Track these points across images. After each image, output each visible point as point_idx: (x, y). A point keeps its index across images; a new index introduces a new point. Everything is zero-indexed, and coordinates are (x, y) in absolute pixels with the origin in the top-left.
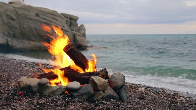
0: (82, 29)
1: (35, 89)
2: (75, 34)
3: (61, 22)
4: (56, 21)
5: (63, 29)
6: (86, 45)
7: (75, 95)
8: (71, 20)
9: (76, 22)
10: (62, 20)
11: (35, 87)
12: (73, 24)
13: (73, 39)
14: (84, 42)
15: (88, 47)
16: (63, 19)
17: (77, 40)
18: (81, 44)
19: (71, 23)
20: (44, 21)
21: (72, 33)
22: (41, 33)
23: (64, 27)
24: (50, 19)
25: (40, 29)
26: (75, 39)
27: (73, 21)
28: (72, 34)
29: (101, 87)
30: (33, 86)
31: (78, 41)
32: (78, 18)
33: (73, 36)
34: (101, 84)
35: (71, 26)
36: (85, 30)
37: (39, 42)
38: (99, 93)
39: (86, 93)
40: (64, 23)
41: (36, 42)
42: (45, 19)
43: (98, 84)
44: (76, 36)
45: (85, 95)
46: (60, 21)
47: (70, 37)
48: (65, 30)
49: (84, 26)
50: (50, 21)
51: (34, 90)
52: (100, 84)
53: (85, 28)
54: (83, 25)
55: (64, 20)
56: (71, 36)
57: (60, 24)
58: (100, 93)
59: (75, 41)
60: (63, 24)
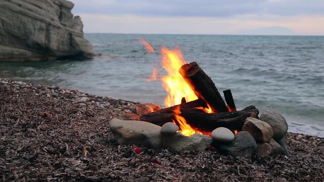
0: (78, 24)
1: (154, 142)
2: (72, 33)
3: (48, 11)
4: (39, 10)
5: (52, 24)
6: (90, 51)
7: (233, 150)
8: (61, 9)
9: (70, 12)
10: (49, 8)
11: (154, 137)
12: (65, 16)
13: (69, 41)
14: (86, 46)
15: (94, 55)
16: (51, 6)
17: (76, 43)
18: (83, 50)
19: (61, 13)
20: (18, 8)
21: (67, 30)
22: (14, 30)
23: (52, 20)
24: (30, 6)
25: (11, 22)
26: (73, 41)
27: (64, 11)
28: (67, 32)
29: (266, 136)
30: (149, 136)
31: (78, 45)
32: (73, 5)
33: (69, 37)
34: (267, 130)
35: (62, 18)
36: (83, 26)
37: (9, 46)
38: (263, 145)
39: (248, 148)
40: (52, 14)
41: (4, 45)
42: (20, 5)
43: (263, 132)
44: (73, 36)
45: (247, 150)
46: (45, 10)
47: (64, 38)
48: (55, 25)
49: (80, 19)
50: (30, 10)
51: (152, 143)
52: (266, 132)
53: (81, 22)
54: (78, 17)
55: (53, 9)
56: (66, 37)
57: (46, 14)
58: (266, 146)
59: (71, 45)
60: (52, 16)
